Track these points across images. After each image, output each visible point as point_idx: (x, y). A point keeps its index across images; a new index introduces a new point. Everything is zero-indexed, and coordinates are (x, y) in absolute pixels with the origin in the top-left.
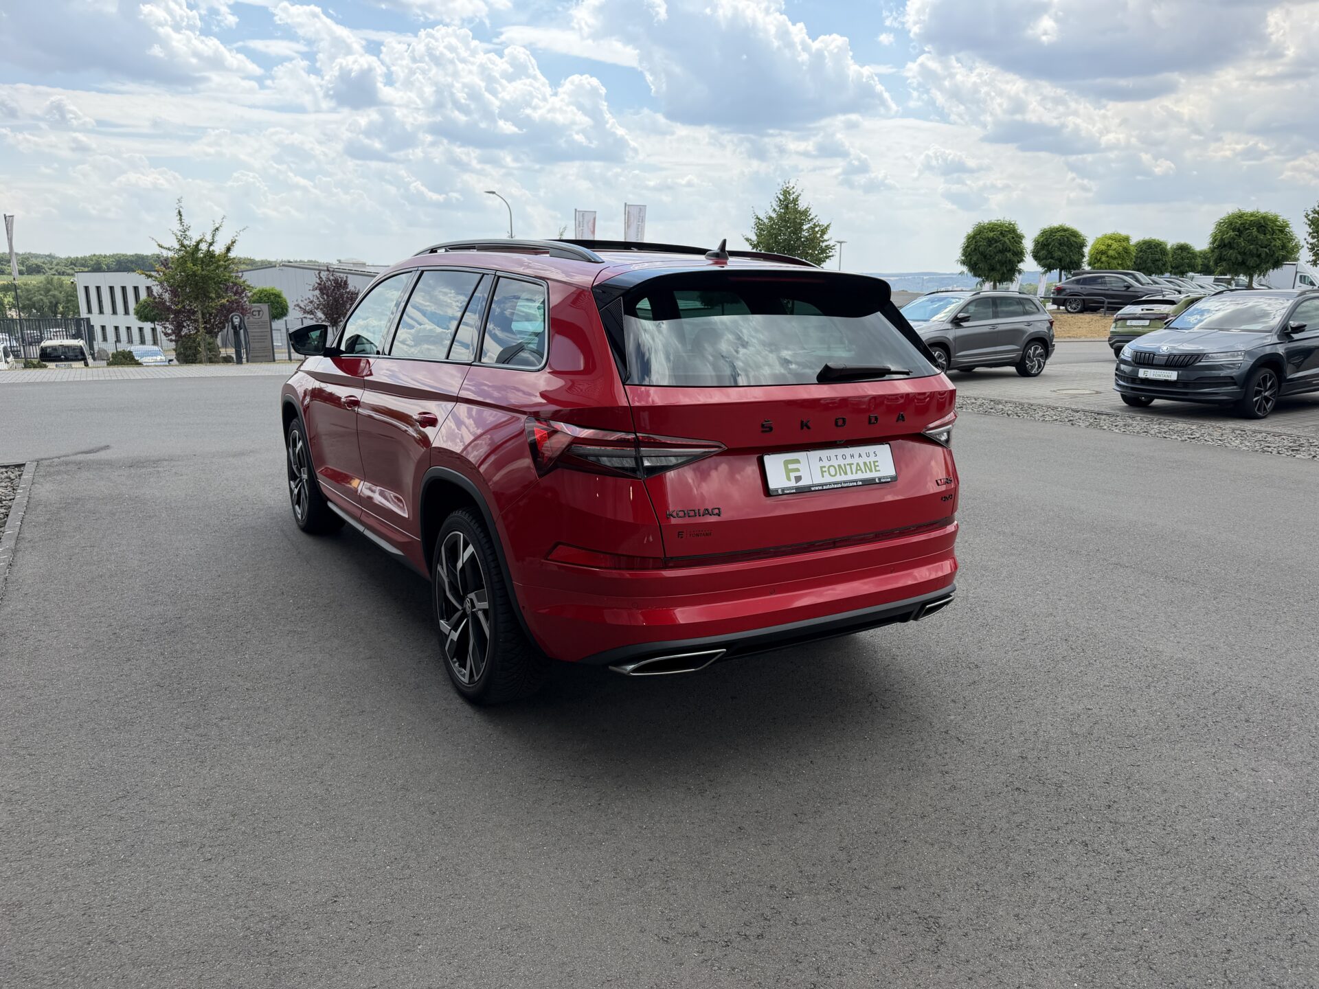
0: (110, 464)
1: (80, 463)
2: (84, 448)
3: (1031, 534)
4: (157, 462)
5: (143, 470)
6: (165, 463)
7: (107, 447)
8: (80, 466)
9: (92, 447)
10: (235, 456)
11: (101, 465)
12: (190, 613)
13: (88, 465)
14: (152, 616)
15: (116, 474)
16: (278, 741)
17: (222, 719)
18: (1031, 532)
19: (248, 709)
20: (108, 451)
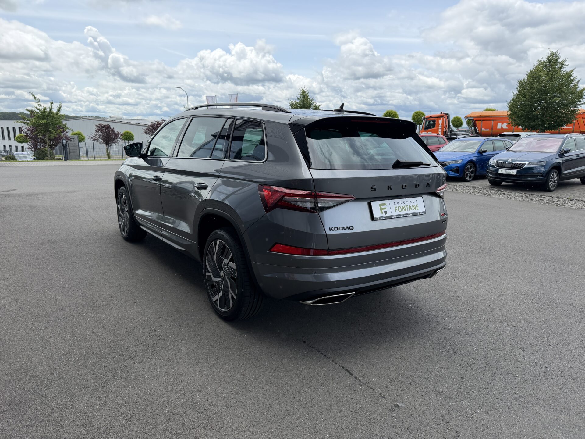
0: (18, 195)
1: (5, 195)
2: (5, 190)
4: (37, 194)
5: (32, 197)
6: (40, 195)
7: (15, 190)
8: (5, 196)
9: (8, 190)
10: (68, 192)
11: (14, 195)
12: (58, 238)
13: (9, 195)
14: (44, 239)
15: (21, 198)
16: (92, 267)
17: (73, 263)
19: (82, 260)
20: (16, 191)
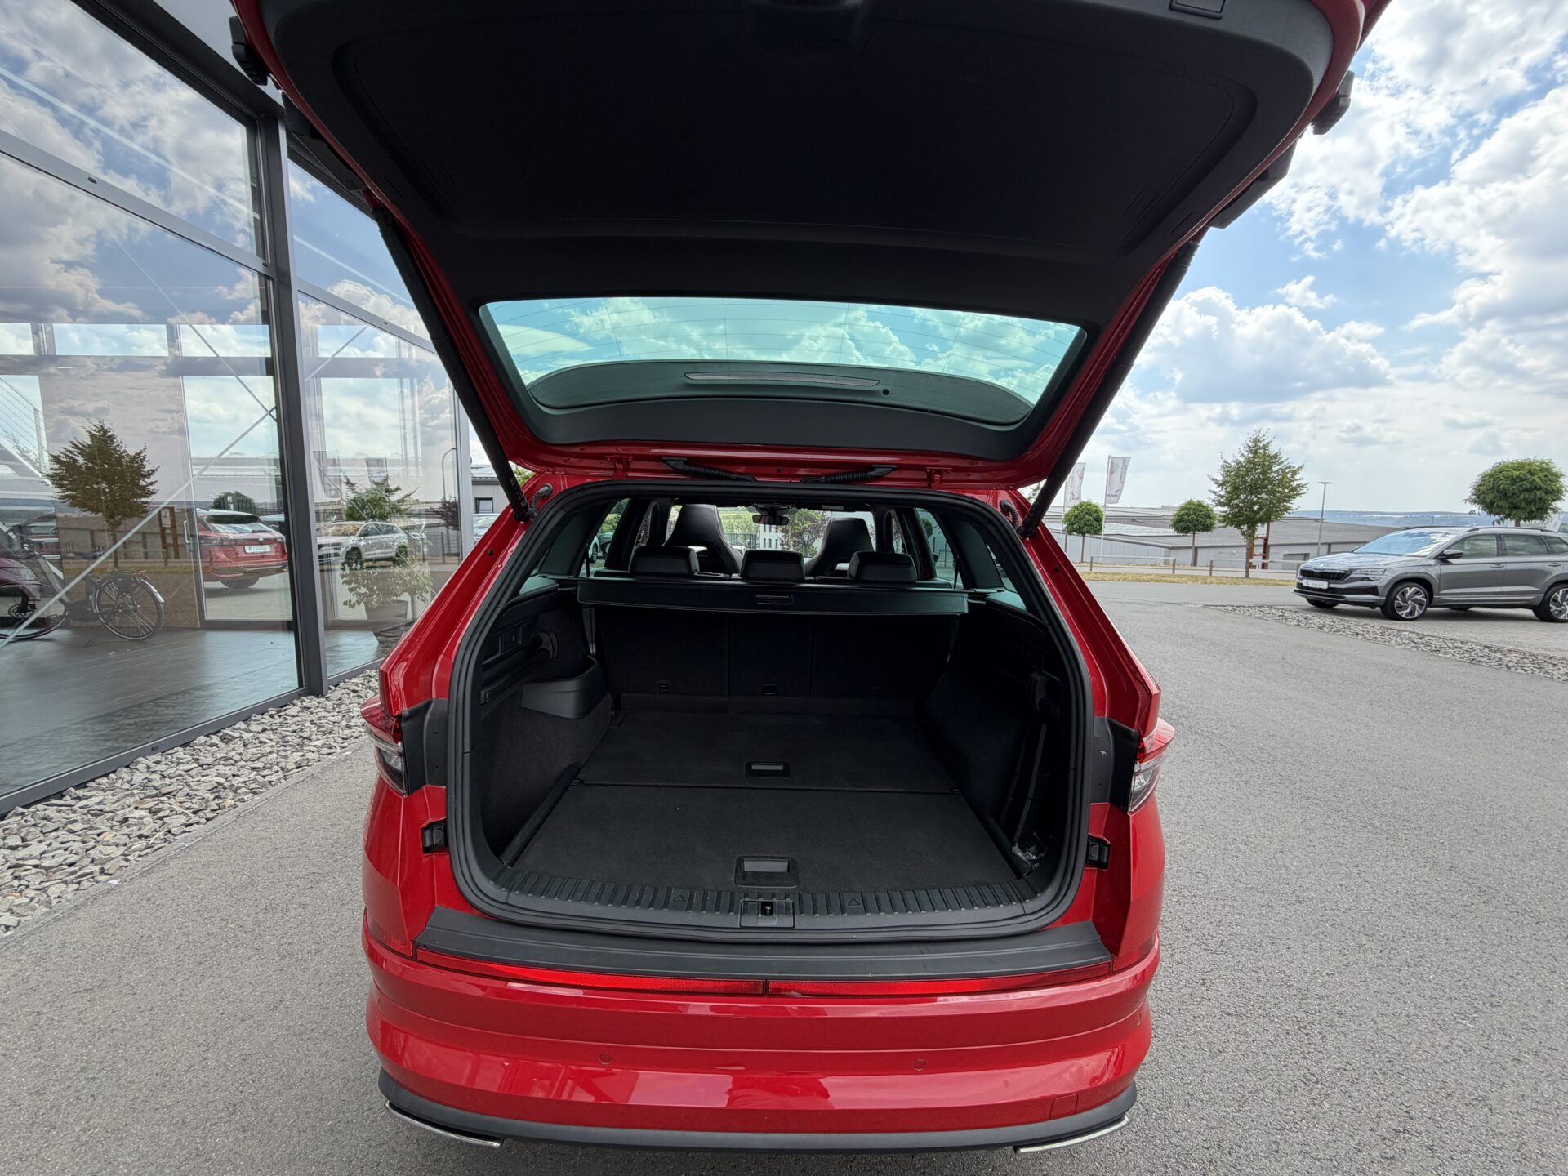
3: (1490, 875)
18: (1490, 870)
